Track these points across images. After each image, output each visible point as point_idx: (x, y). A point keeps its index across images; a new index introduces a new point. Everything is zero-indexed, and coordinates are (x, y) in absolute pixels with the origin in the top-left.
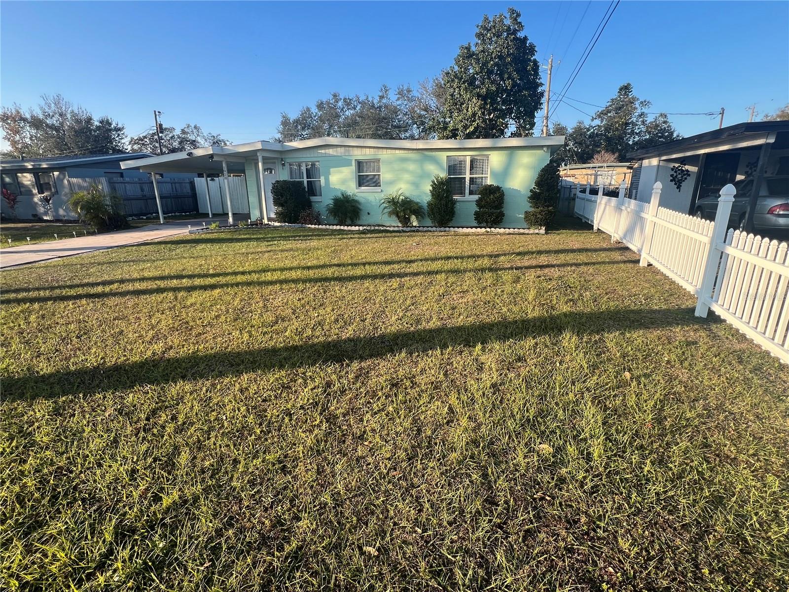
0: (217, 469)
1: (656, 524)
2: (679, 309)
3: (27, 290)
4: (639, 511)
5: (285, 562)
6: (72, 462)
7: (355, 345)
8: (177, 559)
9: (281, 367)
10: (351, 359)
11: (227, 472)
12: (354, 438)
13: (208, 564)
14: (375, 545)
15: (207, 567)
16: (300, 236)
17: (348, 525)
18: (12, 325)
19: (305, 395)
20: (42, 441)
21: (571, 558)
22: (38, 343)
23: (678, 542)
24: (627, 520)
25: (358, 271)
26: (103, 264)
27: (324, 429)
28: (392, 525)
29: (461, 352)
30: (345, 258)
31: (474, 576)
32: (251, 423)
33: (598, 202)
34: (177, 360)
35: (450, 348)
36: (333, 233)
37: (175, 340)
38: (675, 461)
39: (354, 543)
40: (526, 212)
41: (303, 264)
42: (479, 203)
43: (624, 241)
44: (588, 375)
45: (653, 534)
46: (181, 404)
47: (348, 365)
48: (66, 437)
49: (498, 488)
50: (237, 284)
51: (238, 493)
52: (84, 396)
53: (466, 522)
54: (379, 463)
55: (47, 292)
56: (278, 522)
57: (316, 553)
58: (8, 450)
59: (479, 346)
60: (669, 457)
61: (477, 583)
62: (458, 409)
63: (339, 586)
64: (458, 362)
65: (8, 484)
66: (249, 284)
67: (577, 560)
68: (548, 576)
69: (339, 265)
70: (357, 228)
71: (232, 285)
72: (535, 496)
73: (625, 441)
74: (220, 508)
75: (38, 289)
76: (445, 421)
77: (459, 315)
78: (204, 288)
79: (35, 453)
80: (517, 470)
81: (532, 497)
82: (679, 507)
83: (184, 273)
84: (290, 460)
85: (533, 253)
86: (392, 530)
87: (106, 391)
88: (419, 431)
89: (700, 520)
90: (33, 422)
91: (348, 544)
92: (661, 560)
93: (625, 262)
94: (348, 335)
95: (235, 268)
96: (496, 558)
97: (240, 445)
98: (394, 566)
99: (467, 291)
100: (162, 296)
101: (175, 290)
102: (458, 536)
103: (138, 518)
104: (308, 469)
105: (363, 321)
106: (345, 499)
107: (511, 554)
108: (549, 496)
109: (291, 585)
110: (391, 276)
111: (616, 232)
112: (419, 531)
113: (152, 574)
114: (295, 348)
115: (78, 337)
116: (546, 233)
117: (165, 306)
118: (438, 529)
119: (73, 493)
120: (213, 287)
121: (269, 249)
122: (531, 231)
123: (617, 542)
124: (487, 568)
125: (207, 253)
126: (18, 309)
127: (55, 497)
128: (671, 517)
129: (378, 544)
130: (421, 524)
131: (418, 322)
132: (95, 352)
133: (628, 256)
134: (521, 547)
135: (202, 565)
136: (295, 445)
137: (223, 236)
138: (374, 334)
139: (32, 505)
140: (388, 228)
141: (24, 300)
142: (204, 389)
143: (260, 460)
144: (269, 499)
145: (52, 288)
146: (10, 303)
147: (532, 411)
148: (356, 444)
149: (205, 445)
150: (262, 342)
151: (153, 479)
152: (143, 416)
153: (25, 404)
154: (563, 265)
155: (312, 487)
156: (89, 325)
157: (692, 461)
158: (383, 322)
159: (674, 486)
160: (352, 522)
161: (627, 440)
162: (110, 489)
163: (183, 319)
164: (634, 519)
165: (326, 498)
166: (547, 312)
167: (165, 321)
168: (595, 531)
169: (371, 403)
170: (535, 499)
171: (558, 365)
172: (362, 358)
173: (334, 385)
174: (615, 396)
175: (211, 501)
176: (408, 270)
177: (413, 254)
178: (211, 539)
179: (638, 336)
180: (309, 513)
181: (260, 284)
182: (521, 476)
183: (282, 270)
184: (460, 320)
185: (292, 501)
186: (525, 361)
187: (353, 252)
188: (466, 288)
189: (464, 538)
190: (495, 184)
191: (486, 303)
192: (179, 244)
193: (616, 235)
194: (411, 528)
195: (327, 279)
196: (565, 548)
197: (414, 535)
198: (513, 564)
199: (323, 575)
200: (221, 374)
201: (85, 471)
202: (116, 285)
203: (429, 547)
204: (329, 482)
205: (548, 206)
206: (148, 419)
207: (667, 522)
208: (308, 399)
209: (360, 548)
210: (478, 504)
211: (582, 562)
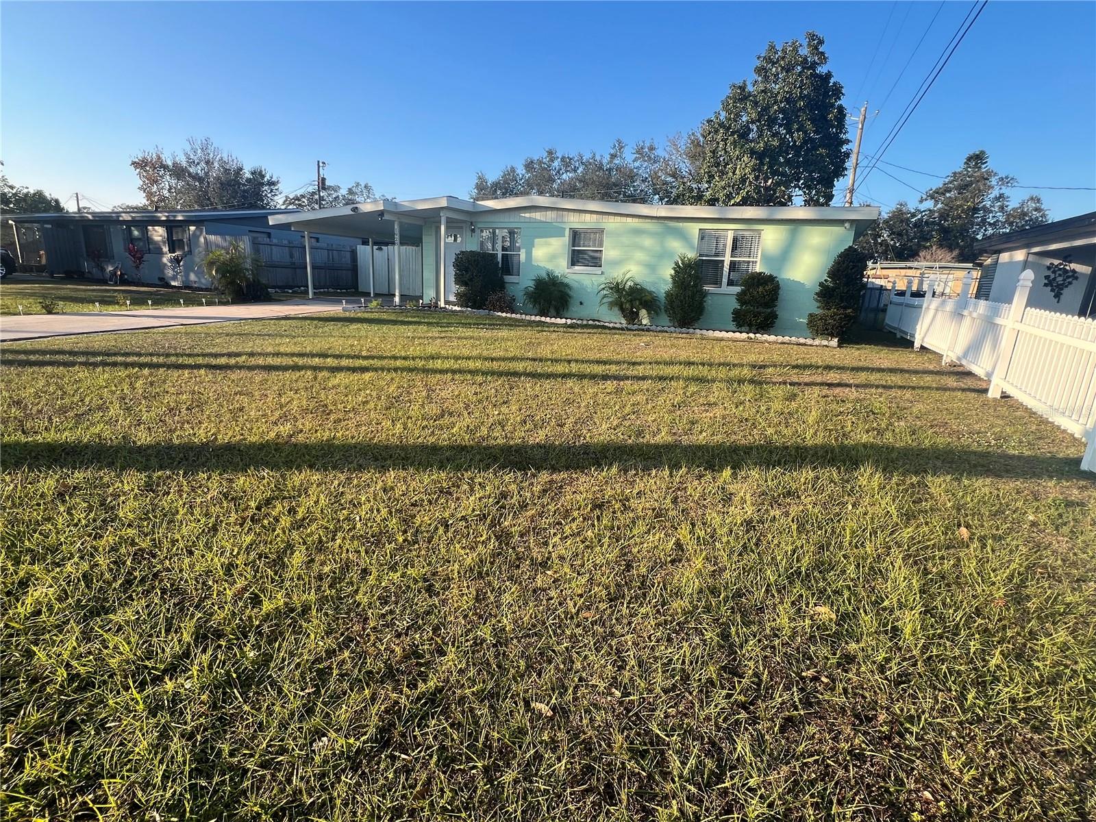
0: (340, 578)
1: (1009, 742)
2: (1053, 457)
3: (139, 355)
4: (980, 720)
5: (416, 703)
6: (157, 544)
7: (547, 453)
8: (270, 676)
9: (442, 467)
10: (538, 469)
11: (352, 583)
12: (532, 564)
13: (311, 690)
14: (548, 703)
15: (309, 694)
16: (485, 324)
17: (512, 671)
18: (114, 388)
19: (470, 504)
20: (125, 518)
21: (859, 767)
22: (141, 411)
23: (1050, 773)
24: (957, 729)
25: (560, 368)
26: (232, 335)
27: (491, 547)
28: (576, 680)
29: (700, 477)
30: (544, 351)
31: (697, 767)
32: (393, 529)
33: (924, 307)
34: (306, 446)
35: (684, 470)
36: (530, 324)
37: (307, 423)
38: (1044, 659)
39: (518, 695)
40: (811, 315)
41: (485, 353)
42: (740, 297)
43: (964, 362)
44: (897, 525)
45: (1003, 756)
46: (303, 496)
47: (534, 476)
48: (155, 517)
49: (744, 655)
50: (396, 370)
51: (364, 610)
52: (184, 473)
53: (691, 693)
54: (565, 600)
55: (162, 358)
56: (414, 653)
57: (462, 700)
58: (84, 522)
59: (727, 472)
60: (1035, 652)
61: (703, 778)
62: (690, 545)
63: (490, 747)
64: (694, 488)
65: (76, 559)
66: (410, 370)
67: (869, 772)
68: (820, 786)
69: (534, 360)
70: (563, 321)
71: (389, 370)
72: (804, 674)
73: (958, 618)
74: (337, 624)
75: (151, 355)
76: (669, 559)
77: (701, 432)
78: (354, 370)
79: (115, 529)
80: (776, 636)
81: (798, 674)
82: (1052, 724)
83: (330, 352)
84: (440, 579)
85: (818, 367)
86: (576, 687)
87: (213, 471)
88: (629, 567)
89: (1089, 749)
90: (119, 496)
91: (509, 695)
92: (1017, 796)
93: (963, 390)
94: (537, 440)
95: (396, 352)
96: (735, 749)
97: (374, 553)
98: (575, 734)
99: (715, 404)
100: (298, 374)
101: (315, 368)
102: (677, 710)
103: (227, 621)
104: (463, 594)
105: (562, 426)
106: (512, 638)
107: (760, 746)
108: (827, 677)
109: (422, 735)
110: (605, 377)
111: (952, 348)
112: (618, 694)
113: (235, 690)
114: (463, 448)
115: (188, 409)
116: (840, 346)
117: (301, 385)
118: (645, 696)
119: (152, 580)
120: (364, 370)
121: (443, 335)
122: (817, 342)
123: (940, 757)
124: (720, 760)
125: (363, 333)
126: (123, 373)
127: (128, 583)
128: (1036, 737)
129: (553, 701)
130: (621, 684)
131: (640, 433)
132: (207, 428)
133: (969, 382)
134: (776, 741)
135: (303, 690)
136: (449, 562)
137: (385, 316)
138: (575, 443)
139: (101, 587)
140: (606, 324)
141: (133, 365)
142: (336, 482)
143: (398, 574)
144: (405, 622)
145: (168, 355)
146: (116, 366)
147: (805, 561)
148: (536, 571)
149: (328, 548)
150: (419, 437)
151: (255, 577)
152: (253, 504)
153: (113, 474)
154: (865, 386)
155: (465, 617)
156: (204, 398)
157: (1076, 663)
158: (589, 430)
159: (1042, 693)
160: (519, 667)
161: (961, 619)
162: (198, 582)
163: (321, 401)
164: (970, 728)
165: (485, 632)
166: (836, 439)
167: (297, 402)
168: (902, 736)
169: (561, 524)
170: (802, 678)
171: (850, 507)
172: (554, 469)
173: (512, 497)
174: (942, 558)
175: (326, 614)
176: (629, 373)
177: (639, 356)
178: (318, 660)
179: (983, 486)
180: (458, 647)
181: (425, 371)
182: (783, 644)
183: (457, 358)
184: (701, 437)
185: (436, 629)
186: (799, 497)
187: (555, 347)
188: (713, 400)
189: (685, 715)
190: (767, 272)
191: (742, 421)
192: (329, 321)
193: (950, 354)
194: (605, 688)
195: (516, 374)
196: (850, 752)
197: (609, 698)
198: (762, 761)
199: (469, 729)
200: (360, 468)
201: (171, 558)
202: (244, 358)
203: (632, 718)
204: (490, 614)
205: (845, 308)
206: (259, 508)
207: (1029, 742)
208: (474, 510)
209: (527, 704)
210: (712, 671)
211: (878, 776)
